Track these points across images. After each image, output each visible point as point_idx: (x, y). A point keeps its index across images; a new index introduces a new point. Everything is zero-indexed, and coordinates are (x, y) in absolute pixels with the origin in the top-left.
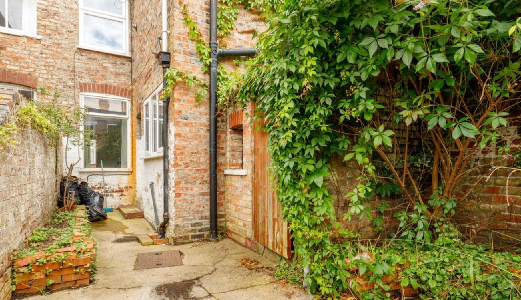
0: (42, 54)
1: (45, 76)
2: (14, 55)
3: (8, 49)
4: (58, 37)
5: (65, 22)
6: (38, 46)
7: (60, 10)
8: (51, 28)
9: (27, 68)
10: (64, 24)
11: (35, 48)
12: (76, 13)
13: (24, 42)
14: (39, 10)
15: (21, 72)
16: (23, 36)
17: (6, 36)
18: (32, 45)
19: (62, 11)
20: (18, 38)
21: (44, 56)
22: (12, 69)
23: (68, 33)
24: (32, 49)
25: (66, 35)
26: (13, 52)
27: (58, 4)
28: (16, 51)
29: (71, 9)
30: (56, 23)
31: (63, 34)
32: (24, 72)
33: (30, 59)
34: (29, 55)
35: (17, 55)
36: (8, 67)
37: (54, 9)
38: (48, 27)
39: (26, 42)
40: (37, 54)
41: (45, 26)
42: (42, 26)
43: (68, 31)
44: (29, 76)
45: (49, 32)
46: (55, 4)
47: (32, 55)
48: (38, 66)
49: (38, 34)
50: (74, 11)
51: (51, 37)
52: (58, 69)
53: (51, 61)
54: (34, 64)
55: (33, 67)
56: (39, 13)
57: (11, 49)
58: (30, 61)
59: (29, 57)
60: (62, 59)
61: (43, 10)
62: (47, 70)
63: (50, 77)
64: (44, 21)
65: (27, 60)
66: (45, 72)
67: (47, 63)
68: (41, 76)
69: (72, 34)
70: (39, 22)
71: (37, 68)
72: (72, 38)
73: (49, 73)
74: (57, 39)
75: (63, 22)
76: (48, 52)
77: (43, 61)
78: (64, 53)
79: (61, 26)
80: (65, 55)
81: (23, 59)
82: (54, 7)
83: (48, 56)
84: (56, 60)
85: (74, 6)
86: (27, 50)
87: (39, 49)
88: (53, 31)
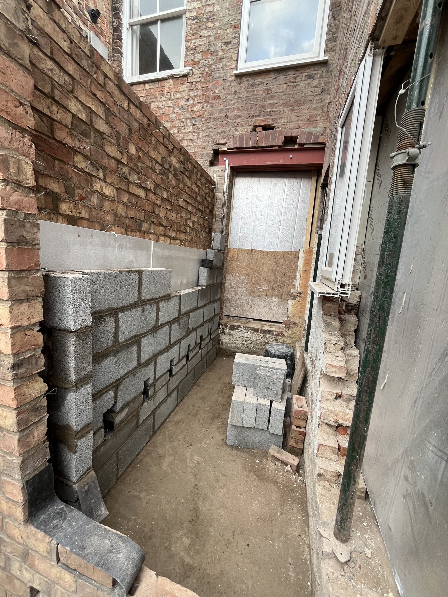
0: (188, 100)
1: (191, 137)
4: (209, 61)
6: (184, 87)
7: (216, 8)
8: (203, 48)
10: (219, 32)
11: (181, 92)
13: (169, 88)
14: (189, 22)
17: (151, 86)
18: (178, 90)
19: (218, 8)
20: (164, 83)
21: (191, 102)
23: (224, 47)
24: (178, 95)
25: (221, 53)
28: (160, 105)
30: (209, 37)
31: (216, 52)
33: (175, 113)
34: (174, 106)
37: (208, 9)
38: (197, 49)
39: (172, 86)
40: (183, 102)
41: (194, 49)
42: (192, 49)
43: (225, 43)
45: (199, 56)
47: (177, 106)
48: (183, 122)
49: (185, 66)
51: (201, 64)
52: (206, 120)
53: (198, 108)
54: (179, 119)
55: (177, 125)
56: (189, 28)
57: (156, 103)
58: (175, 115)
59: (174, 109)
60: (212, 100)
61: (194, 20)
62: (193, 125)
63: (195, 137)
64: (193, 39)
65: (171, 116)
66: (190, 130)
67: (193, 112)
68: (186, 138)
69: (230, 46)
70: (188, 44)
71: (182, 125)
72: (229, 55)
73: (195, 130)
74: (209, 66)
75: (220, 28)
76: (196, 94)
77: (189, 111)
78: (217, 88)
79: (216, 38)
80: (217, 91)
81: (168, 116)
82: (208, 5)
83: (196, 100)
84: (205, 105)
86: (172, 100)
87: (186, 93)
88: (204, 53)
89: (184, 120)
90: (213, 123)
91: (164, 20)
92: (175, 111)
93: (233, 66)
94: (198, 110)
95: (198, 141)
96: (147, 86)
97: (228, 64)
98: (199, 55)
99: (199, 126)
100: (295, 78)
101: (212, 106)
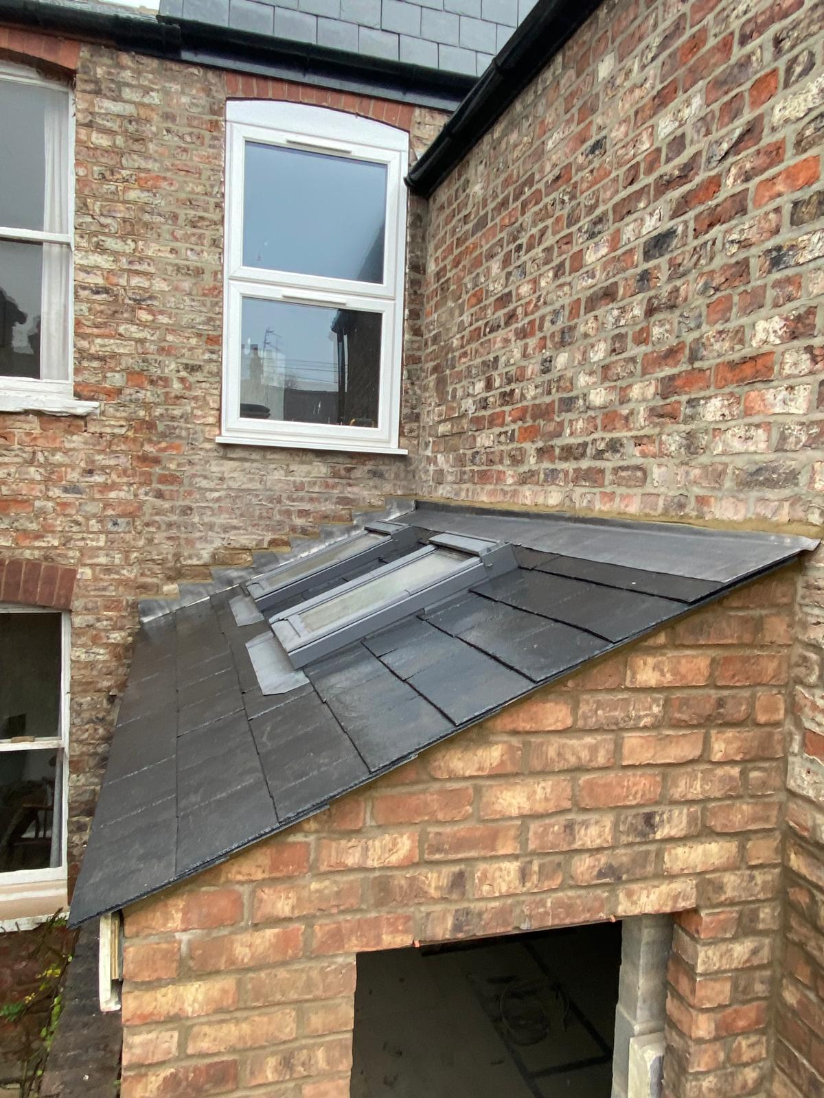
0: (91, 472)
1: (102, 560)
4: (147, 395)
5: (173, 332)
6: (76, 440)
7: (159, 285)
8: (127, 362)
9: (38, 537)
11: (66, 452)
12: (215, 288)
13: (28, 434)
14: (84, 294)
15: (17, 552)
16: (26, 412)
18: (57, 444)
19: (164, 286)
21: (98, 478)
23: (183, 374)
24: (59, 457)
25: (177, 385)
27: (150, 260)
29: (199, 272)
30: (142, 341)
31: (166, 381)
32: (27, 554)
34: (47, 481)
35: (5, 490)
37: (136, 281)
39: (37, 431)
40: (74, 476)
41: (102, 359)
42: (94, 357)
43: (186, 366)
44: (44, 564)
45: (117, 379)
46: (141, 260)
47: (56, 483)
48: (78, 523)
49: (78, 395)
50: (208, 281)
51: (124, 398)
52: (147, 525)
53: (122, 494)
54: (65, 515)
55: (60, 529)
56: (84, 307)
58: (50, 504)
59: (48, 489)
60: (160, 482)
61: (98, 293)
62: (108, 533)
63: (117, 561)
64: (98, 336)
65: (38, 504)
66: (102, 544)
67: (107, 505)
68: (88, 562)
69: (199, 376)
70: (84, 344)
71: (74, 529)
72: (199, 393)
73: (115, 544)
74: (146, 406)
75: (170, 330)
76: (112, 462)
77: (94, 499)
78: (171, 459)
79: (161, 350)
80: (173, 466)
81: (26, 502)
82: (137, 273)
83: (114, 476)
84: (142, 491)
85: (208, 257)
86: (40, 465)
87: (82, 455)
88: (131, 373)
89: (80, 519)
90: (165, 534)
92: (50, 494)
93: (211, 420)
94: (120, 501)
95: (125, 572)
97: (199, 412)
98: (117, 375)
99: (128, 537)
100: (349, 470)
101: (160, 495)
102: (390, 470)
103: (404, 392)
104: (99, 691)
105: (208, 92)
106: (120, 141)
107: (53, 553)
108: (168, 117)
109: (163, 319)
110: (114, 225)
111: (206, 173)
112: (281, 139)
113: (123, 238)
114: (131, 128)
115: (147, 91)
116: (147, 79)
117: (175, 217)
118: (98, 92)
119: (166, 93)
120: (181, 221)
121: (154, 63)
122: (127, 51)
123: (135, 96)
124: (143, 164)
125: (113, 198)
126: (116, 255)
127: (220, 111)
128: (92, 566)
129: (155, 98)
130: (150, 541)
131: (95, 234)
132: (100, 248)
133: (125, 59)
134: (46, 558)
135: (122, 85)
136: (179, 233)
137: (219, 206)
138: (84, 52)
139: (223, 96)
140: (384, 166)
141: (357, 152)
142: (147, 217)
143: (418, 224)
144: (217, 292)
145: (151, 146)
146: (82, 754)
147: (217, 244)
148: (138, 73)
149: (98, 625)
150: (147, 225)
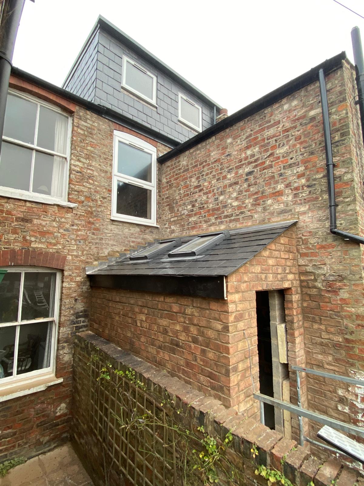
0: (73, 225)
1: (75, 253)
2: (41, 230)
3: (35, 221)
4: (91, 204)
5: (99, 187)
6: (69, 215)
7: (95, 173)
8: (85, 194)
9: (55, 245)
11: (66, 218)
12: (110, 177)
13: (54, 212)
14: (72, 172)
15: (47, 250)
16: (54, 205)
17: (34, 205)
18: (63, 216)
19: (97, 174)
20: (48, 207)
21: (75, 227)
22: (37, 248)
23: (101, 199)
24: (63, 220)
25: (99, 202)
26: (40, 224)
27: (93, 166)
28: (44, 223)
29: (106, 172)
30: (90, 188)
31: (96, 200)
32: (51, 250)
33: (59, 233)
34: (59, 227)
35: (45, 229)
36: (33, 245)
37: (89, 171)
38: (81, 193)
39: (57, 211)
40: (67, 226)
41: (78, 192)
42: (76, 191)
43: (102, 197)
44: (56, 254)
45: (82, 198)
46: (91, 166)
47: (62, 228)
48: (68, 241)
49: (69, 201)
50: (109, 174)
51: (84, 204)
52: (89, 243)
53: (82, 233)
54: (64, 238)
55: (62, 243)
57: (38, 221)
58: (59, 234)
59: (59, 230)
60: (94, 230)
61: (78, 173)
62: (77, 245)
63: (80, 254)
64: (77, 185)
65: (55, 234)
66: (75, 248)
67: (77, 236)
68: (71, 254)
69: (105, 200)
70: (72, 186)
71: (67, 243)
72: (105, 205)
73: (79, 249)
74: (90, 207)
75: (98, 186)
76: (80, 223)
77: (73, 234)
78: (97, 223)
79: (95, 191)
80: (98, 225)
81: (52, 233)
82: (90, 169)
83: (80, 227)
84: (88, 232)
85: (109, 168)
86: (57, 222)
87: (70, 220)
88: (86, 197)
89: (69, 240)
90: (95, 246)
91: (37, 151)
92: (60, 231)
93: (108, 213)
94: (81, 235)
95: (82, 258)
96: (28, 204)
97: (105, 211)
98: (82, 197)
99: (83, 247)
100: (145, 230)
101: (93, 234)
102: (155, 231)
103: (157, 211)
104: (72, 298)
105: (110, 127)
106: (86, 133)
107: (59, 251)
108: (99, 130)
109: (96, 183)
110: (83, 155)
111: (109, 147)
112: (128, 142)
113: (86, 159)
114: (89, 130)
115: (94, 122)
116: (94, 119)
117: (100, 156)
118: (81, 119)
119: (99, 124)
120: (102, 157)
121: (96, 116)
122: (89, 111)
123: (91, 123)
124: (92, 141)
125: (83, 148)
126: (84, 163)
127: (113, 132)
128: (72, 255)
129: (96, 124)
130: (90, 248)
131: (78, 156)
132: (79, 160)
133: (88, 112)
134: (57, 252)
135: (87, 119)
136: (101, 161)
137: (112, 156)
138: (77, 108)
139: (113, 128)
140: (151, 155)
141: (145, 150)
142: (93, 155)
143: (159, 170)
144: (110, 178)
145: (95, 137)
146: (65, 320)
147: (111, 165)
148: (92, 117)
149: (73, 275)
150: (92, 157)
